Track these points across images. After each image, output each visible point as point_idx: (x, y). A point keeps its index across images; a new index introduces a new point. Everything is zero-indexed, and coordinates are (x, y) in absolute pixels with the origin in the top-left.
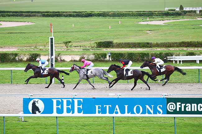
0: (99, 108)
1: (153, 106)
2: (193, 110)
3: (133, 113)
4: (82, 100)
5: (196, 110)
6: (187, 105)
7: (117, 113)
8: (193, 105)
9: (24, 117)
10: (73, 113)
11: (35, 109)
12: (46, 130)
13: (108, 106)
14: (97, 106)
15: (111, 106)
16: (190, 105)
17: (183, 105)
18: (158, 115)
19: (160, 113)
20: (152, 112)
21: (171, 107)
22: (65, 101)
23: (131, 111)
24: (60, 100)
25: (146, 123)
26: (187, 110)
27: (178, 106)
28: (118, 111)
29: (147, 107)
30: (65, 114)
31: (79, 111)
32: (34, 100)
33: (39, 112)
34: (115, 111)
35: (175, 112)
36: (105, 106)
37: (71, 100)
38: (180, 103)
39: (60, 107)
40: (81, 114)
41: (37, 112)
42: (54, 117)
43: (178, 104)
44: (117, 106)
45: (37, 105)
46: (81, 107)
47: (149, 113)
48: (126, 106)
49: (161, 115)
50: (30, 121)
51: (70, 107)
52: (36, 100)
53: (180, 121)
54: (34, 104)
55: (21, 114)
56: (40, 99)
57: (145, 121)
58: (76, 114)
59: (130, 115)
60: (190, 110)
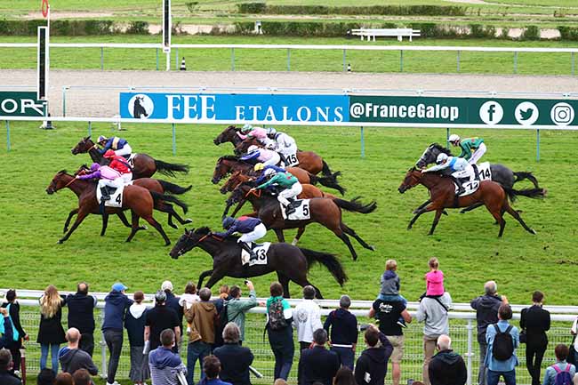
0: (241, 111)
1: (327, 108)
2: (391, 116)
3: (296, 119)
4: (214, 97)
5: (395, 116)
6: (382, 107)
7: (270, 119)
8: (391, 107)
9: (122, 123)
10: (200, 117)
11: (139, 110)
12: (156, 144)
13: (255, 108)
14: (238, 108)
15: (260, 107)
16: (386, 107)
17: (376, 107)
18: (336, 123)
19: (338, 119)
20: (326, 117)
21: (356, 110)
22: (187, 99)
23: (292, 116)
24: (179, 97)
25: (315, 136)
26: (382, 115)
27: (368, 110)
28: (272, 115)
29: (319, 109)
30: (187, 119)
31: (210, 115)
32: (138, 96)
33: (146, 115)
34: (267, 115)
35: (363, 118)
36: (250, 107)
37: (196, 97)
38: (371, 105)
39: (178, 107)
40: (213, 121)
41: (142, 115)
42: (170, 124)
43: (368, 105)
44: (270, 109)
45: (142, 103)
46: (212, 108)
47: (322, 119)
48: (285, 109)
49: (340, 123)
50: (132, 129)
51: (195, 108)
52: (141, 96)
53: (371, 133)
54: (137, 102)
55: (117, 119)
56: (147, 94)
57: (315, 132)
58: (204, 120)
59: (290, 122)
60: (386, 115)
